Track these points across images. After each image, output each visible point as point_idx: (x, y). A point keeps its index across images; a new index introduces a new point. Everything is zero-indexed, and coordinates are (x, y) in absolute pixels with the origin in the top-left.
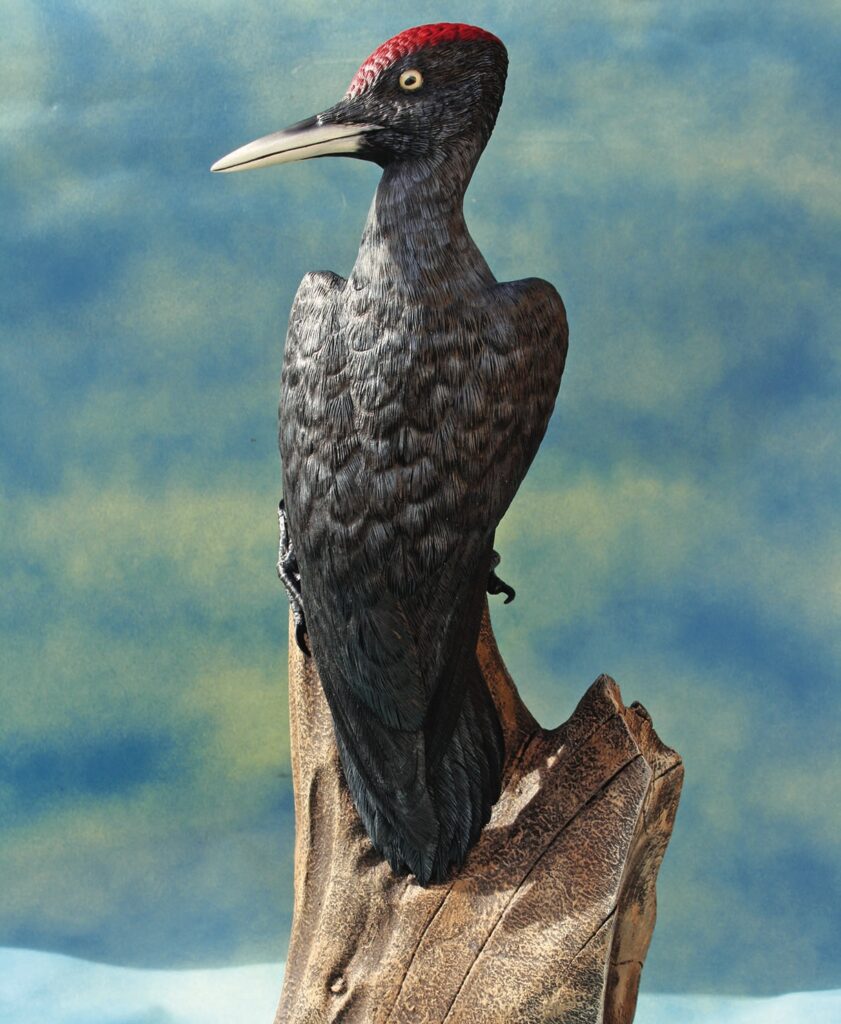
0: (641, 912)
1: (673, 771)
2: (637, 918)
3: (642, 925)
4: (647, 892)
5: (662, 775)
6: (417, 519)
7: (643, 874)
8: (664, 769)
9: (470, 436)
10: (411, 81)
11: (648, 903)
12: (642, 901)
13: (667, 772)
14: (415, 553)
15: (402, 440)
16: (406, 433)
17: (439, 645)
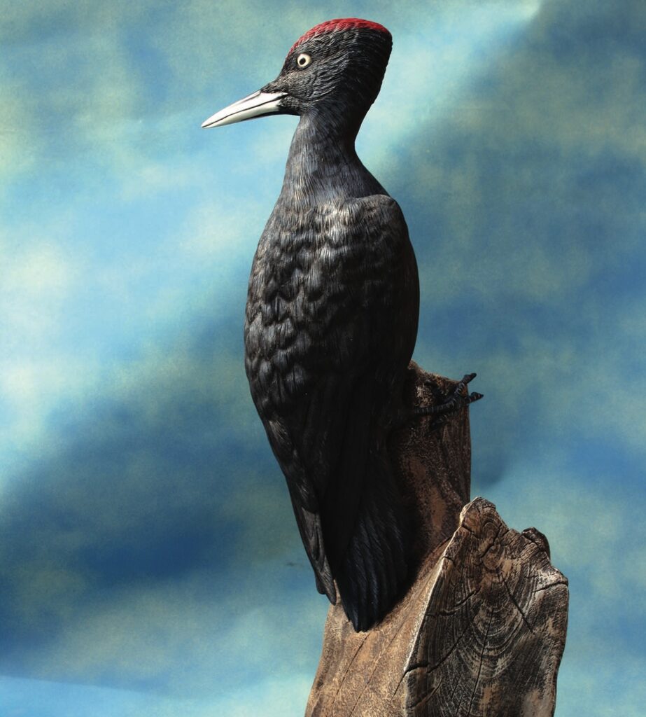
0: (540, 697)
1: (554, 588)
2: (537, 701)
3: (541, 708)
4: (545, 682)
5: (543, 589)
6: (283, 360)
7: (542, 667)
8: (545, 585)
9: (312, 305)
10: (303, 61)
11: (547, 691)
12: (542, 689)
13: (547, 587)
14: (285, 384)
15: (276, 305)
16: (279, 300)
17: (321, 453)
